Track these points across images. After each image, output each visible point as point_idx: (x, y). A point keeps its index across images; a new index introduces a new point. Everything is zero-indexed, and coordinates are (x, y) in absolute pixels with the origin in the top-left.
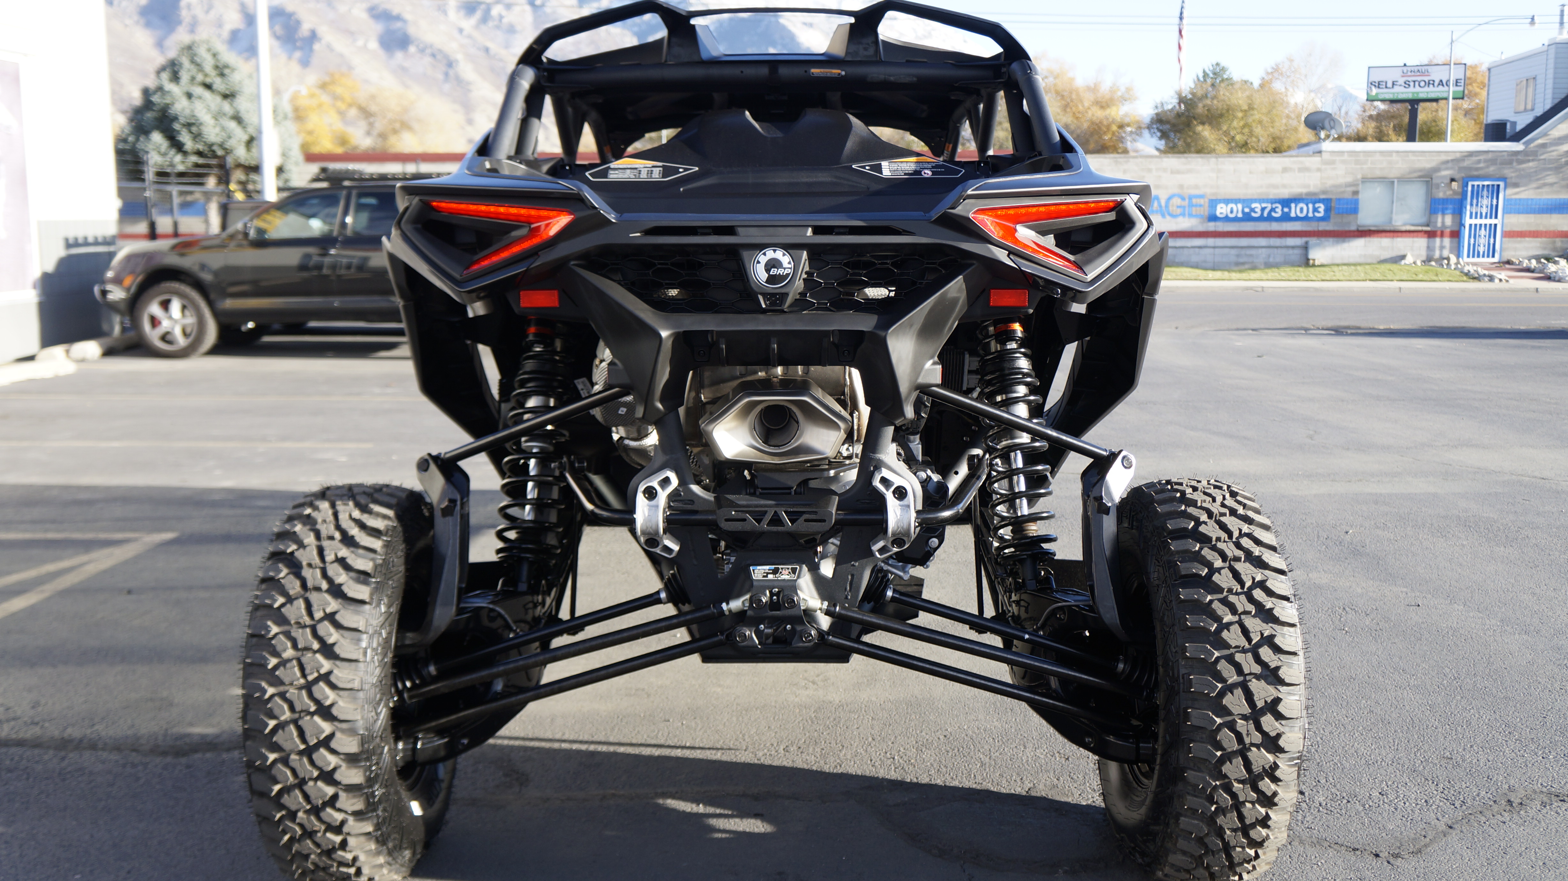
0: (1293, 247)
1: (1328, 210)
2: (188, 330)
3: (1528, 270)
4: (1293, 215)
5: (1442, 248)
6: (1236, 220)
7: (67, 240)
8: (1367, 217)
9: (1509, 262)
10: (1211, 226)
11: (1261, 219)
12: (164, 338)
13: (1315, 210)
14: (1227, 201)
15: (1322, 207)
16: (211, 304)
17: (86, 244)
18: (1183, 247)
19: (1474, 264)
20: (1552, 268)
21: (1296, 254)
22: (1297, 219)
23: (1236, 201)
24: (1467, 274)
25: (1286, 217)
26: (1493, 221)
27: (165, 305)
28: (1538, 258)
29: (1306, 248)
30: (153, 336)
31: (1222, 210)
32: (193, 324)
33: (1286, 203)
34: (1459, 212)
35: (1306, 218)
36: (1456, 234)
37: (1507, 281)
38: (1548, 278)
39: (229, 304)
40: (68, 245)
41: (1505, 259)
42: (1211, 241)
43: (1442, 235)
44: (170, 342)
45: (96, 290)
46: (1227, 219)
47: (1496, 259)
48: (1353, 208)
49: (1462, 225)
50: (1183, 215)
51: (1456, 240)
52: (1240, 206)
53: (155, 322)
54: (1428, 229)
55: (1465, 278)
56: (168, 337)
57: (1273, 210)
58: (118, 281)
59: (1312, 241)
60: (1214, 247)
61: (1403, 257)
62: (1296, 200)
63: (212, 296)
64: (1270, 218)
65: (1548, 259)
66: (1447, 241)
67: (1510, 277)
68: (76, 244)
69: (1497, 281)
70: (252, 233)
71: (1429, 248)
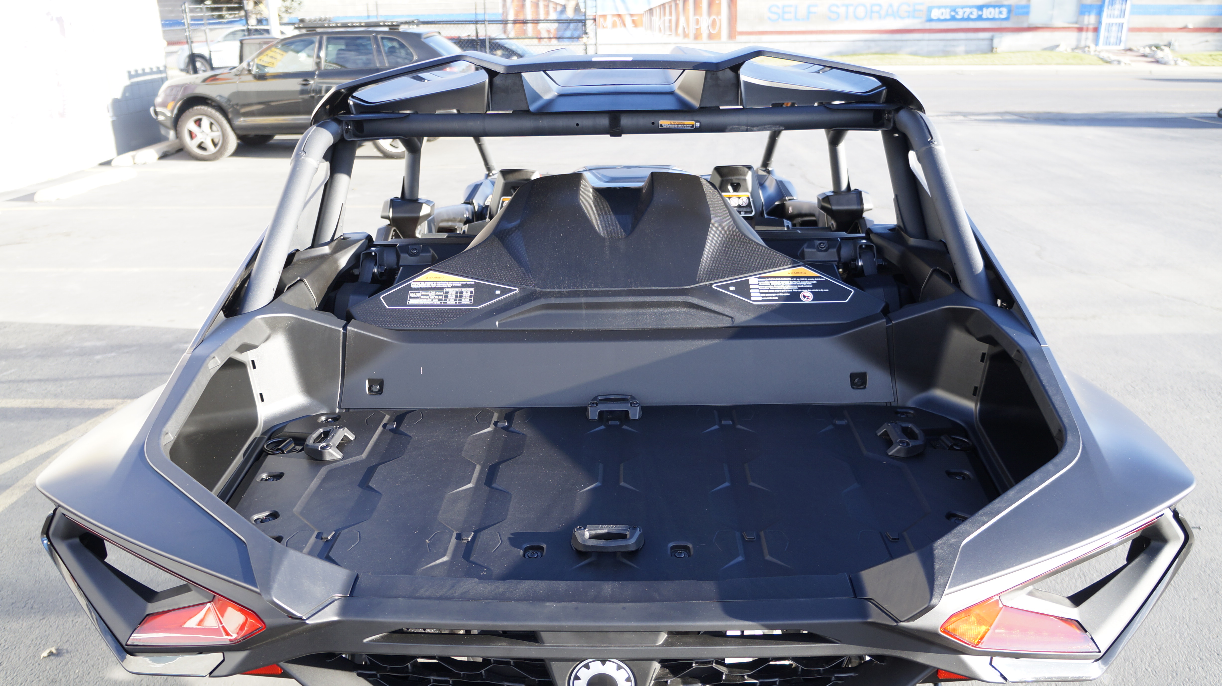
0: (983, 40)
1: (1009, 12)
2: (216, 141)
3: (1144, 56)
4: (984, 16)
5: (1086, 39)
6: (945, 20)
7: (129, 72)
8: (1034, 19)
9: (1130, 50)
10: (928, 26)
11: (963, 19)
12: (201, 147)
13: (1001, 13)
14: (939, 7)
15: (1004, 10)
16: (229, 121)
17: (144, 74)
18: (907, 40)
19: (1107, 51)
20: (1159, 54)
21: (985, 45)
22: (988, 19)
23: (945, 7)
24: (1102, 59)
25: (980, 18)
26: (1120, 20)
27: (198, 122)
28: (1150, 47)
29: (992, 40)
30: (192, 145)
31: (935, 14)
32: (219, 135)
33: (980, 8)
34: (1100, 13)
35: (993, 19)
36: (1096, 30)
37: (1130, 64)
38: (1157, 62)
39: (242, 121)
40: (131, 76)
41: (1128, 47)
42: (927, 36)
43: (1087, 30)
44: (204, 149)
45: (152, 110)
46: (939, 20)
47: (1122, 47)
48: (1025, 10)
49: (1099, 22)
50: (908, 17)
51: (1095, 34)
52: (948, 10)
53: (191, 135)
54: (1077, 26)
55: (1101, 62)
56: (203, 145)
57: (971, 13)
58: (164, 105)
59: (997, 35)
60: (929, 40)
61: (1058, 46)
62: (988, 6)
63: (230, 116)
64: (968, 19)
65: (1157, 47)
66: (1090, 35)
67: (1132, 61)
68: (137, 75)
69: (1122, 64)
70: (255, 70)
71: (1079, 40)
